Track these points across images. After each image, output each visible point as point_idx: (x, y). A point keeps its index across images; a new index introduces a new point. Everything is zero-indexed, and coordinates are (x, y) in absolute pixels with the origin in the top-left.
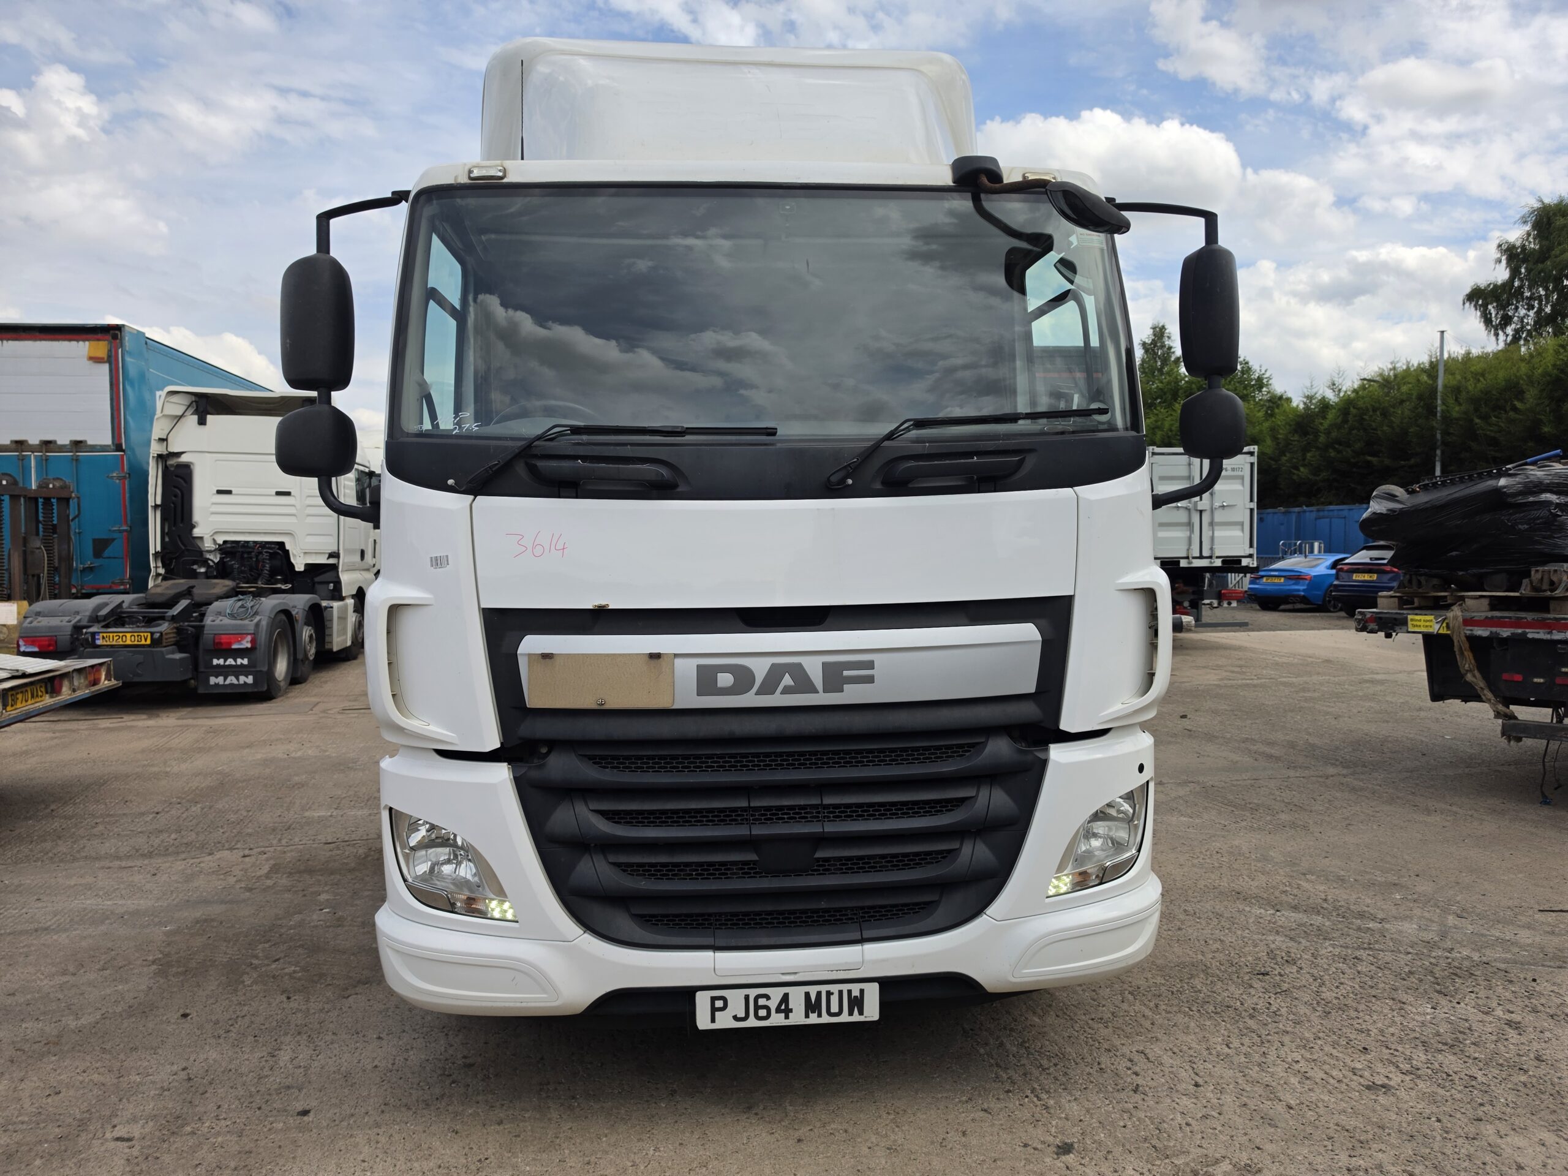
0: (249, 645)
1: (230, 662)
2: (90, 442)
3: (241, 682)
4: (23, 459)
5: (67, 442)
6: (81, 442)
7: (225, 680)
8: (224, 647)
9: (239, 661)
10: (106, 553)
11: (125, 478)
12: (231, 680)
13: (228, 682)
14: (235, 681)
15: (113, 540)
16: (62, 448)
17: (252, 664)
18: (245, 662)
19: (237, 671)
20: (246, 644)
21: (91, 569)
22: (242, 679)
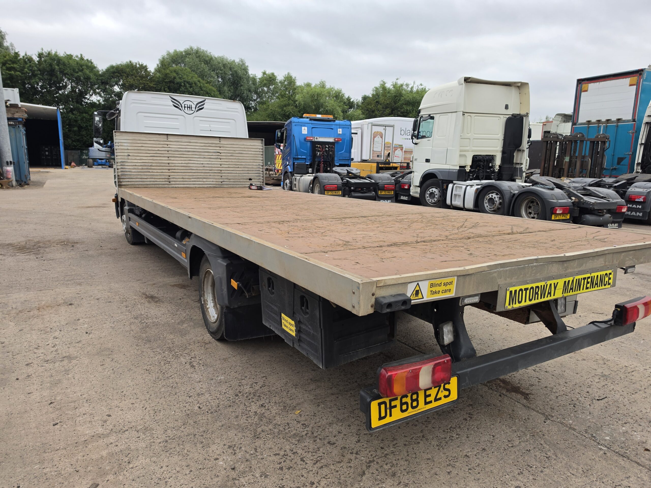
0: (642, 200)
1: (634, 206)
2: (623, 119)
3: (637, 215)
4: (599, 127)
5: (615, 120)
6: (620, 119)
7: (631, 213)
8: (632, 200)
9: (638, 206)
10: (622, 163)
11: (634, 133)
12: (633, 213)
13: (632, 214)
14: (635, 214)
15: (625, 158)
16: (613, 122)
17: (643, 208)
18: (640, 207)
19: (637, 210)
20: (641, 200)
21: (615, 169)
22: (638, 214)
